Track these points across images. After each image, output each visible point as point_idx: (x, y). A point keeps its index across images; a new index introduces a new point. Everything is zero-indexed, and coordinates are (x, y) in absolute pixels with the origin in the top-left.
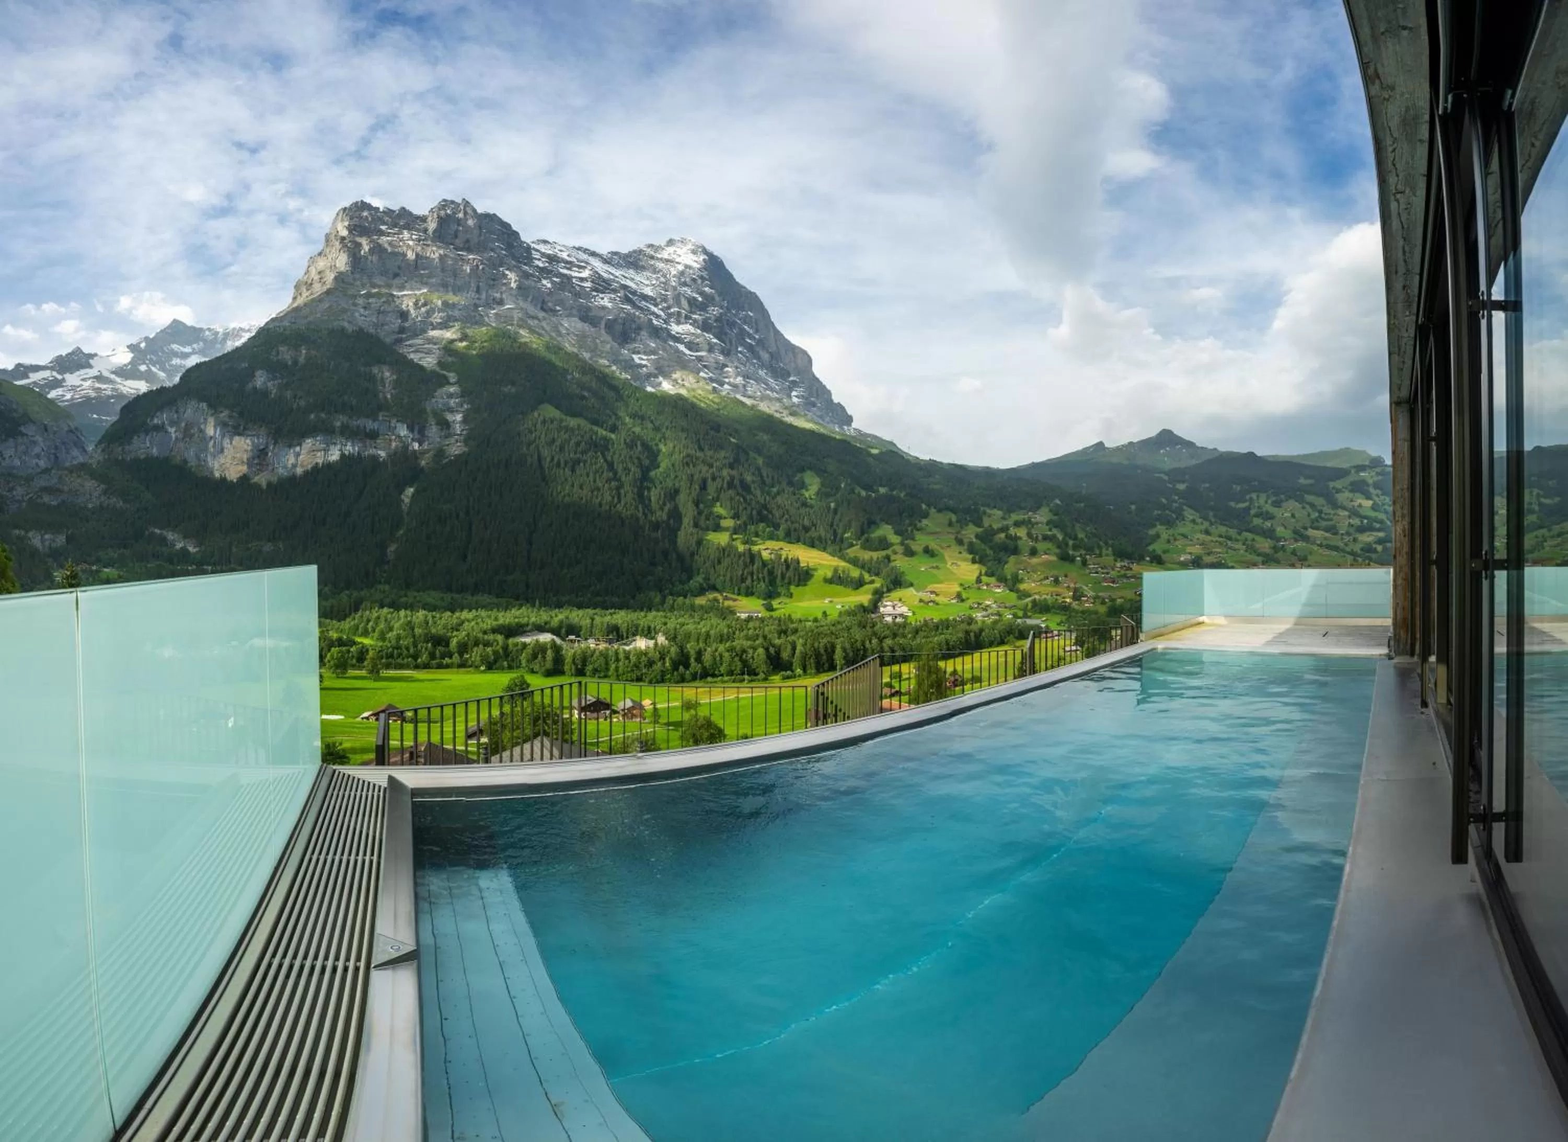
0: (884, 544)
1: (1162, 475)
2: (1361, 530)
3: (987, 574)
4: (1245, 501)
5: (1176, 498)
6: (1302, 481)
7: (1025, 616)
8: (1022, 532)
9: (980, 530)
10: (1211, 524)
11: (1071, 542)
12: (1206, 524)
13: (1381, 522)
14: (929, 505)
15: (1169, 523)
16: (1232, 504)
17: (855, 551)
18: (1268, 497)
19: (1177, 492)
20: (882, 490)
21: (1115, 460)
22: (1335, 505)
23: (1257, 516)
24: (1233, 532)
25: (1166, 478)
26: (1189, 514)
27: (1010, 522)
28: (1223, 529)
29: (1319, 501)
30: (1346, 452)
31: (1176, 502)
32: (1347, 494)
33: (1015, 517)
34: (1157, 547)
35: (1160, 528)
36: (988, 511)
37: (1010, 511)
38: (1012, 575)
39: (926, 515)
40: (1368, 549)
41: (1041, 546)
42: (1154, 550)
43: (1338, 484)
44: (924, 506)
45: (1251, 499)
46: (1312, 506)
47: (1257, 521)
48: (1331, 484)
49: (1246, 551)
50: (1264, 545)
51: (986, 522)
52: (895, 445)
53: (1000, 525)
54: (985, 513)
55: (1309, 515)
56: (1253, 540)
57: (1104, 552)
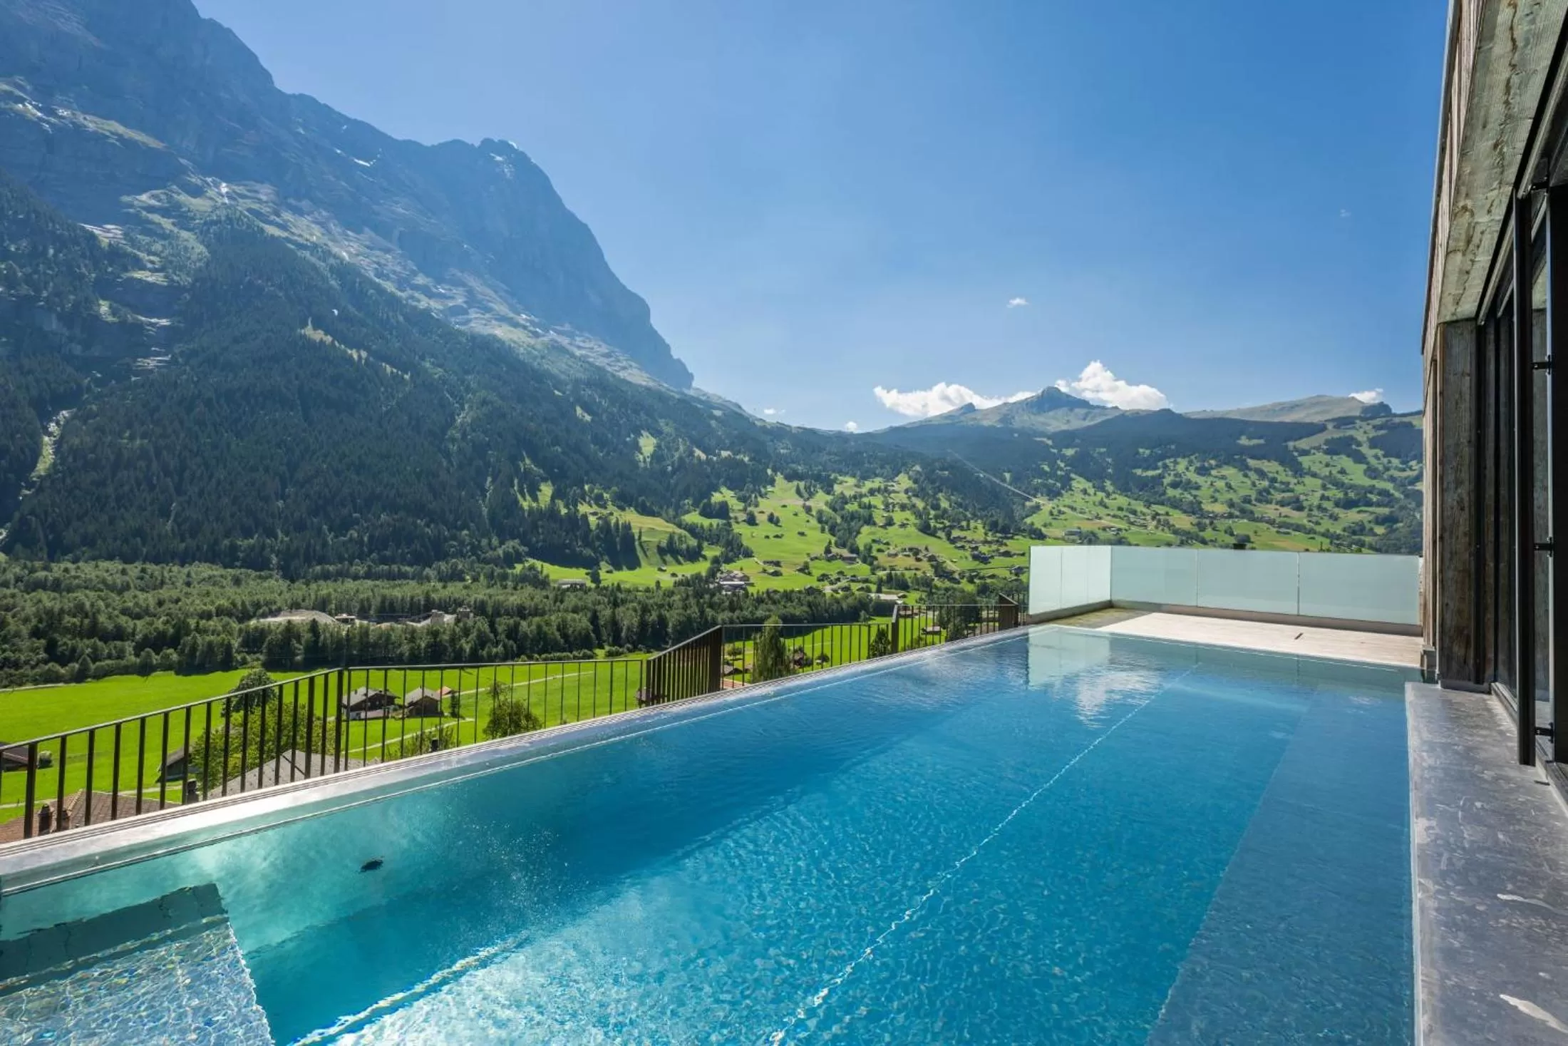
0: (723, 511)
1: (1045, 440)
2: (1348, 504)
3: (837, 545)
4: (1156, 468)
5: (1062, 465)
6: (1244, 441)
7: (879, 591)
8: (877, 501)
9: (829, 498)
10: (1108, 495)
11: (933, 512)
12: (1101, 495)
13: (1384, 493)
14: (775, 470)
15: (1053, 494)
16: (1139, 472)
17: (694, 518)
18: (1191, 463)
19: (1063, 458)
20: (725, 454)
21: (986, 423)
22: (1298, 471)
23: (1175, 485)
24: (1139, 506)
25: (1050, 442)
26: (1079, 483)
27: (864, 490)
28: (1122, 500)
29: (1271, 467)
30: (1316, 402)
31: (1061, 469)
32: (1320, 456)
33: (869, 485)
34: (1037, 520)
35: (1040, 500)
36: (840, 478)
37: (864, 478)
38: (865, 546)
39: (772, 482)
40: (1358, 529)
41: (899, 516)
42: (1032, 524)
43: (1303, 444)
44: (769, 472)
45: (1165, 467)
46: (1262, 474)
47: (1171, 492)
48: (1291, 444)
49: (1157, 527)
50: (1183, 521)
51: (837, 488)
52: (740, 407)
53: (852, 493)
54: (836, 479)
55: (1254, 484)
56: (1167, 514)
57: (972, 524)
